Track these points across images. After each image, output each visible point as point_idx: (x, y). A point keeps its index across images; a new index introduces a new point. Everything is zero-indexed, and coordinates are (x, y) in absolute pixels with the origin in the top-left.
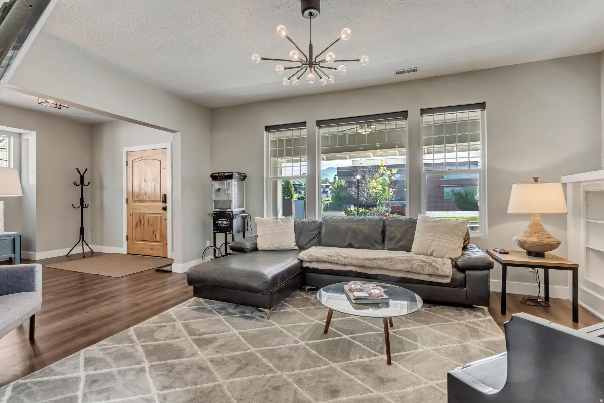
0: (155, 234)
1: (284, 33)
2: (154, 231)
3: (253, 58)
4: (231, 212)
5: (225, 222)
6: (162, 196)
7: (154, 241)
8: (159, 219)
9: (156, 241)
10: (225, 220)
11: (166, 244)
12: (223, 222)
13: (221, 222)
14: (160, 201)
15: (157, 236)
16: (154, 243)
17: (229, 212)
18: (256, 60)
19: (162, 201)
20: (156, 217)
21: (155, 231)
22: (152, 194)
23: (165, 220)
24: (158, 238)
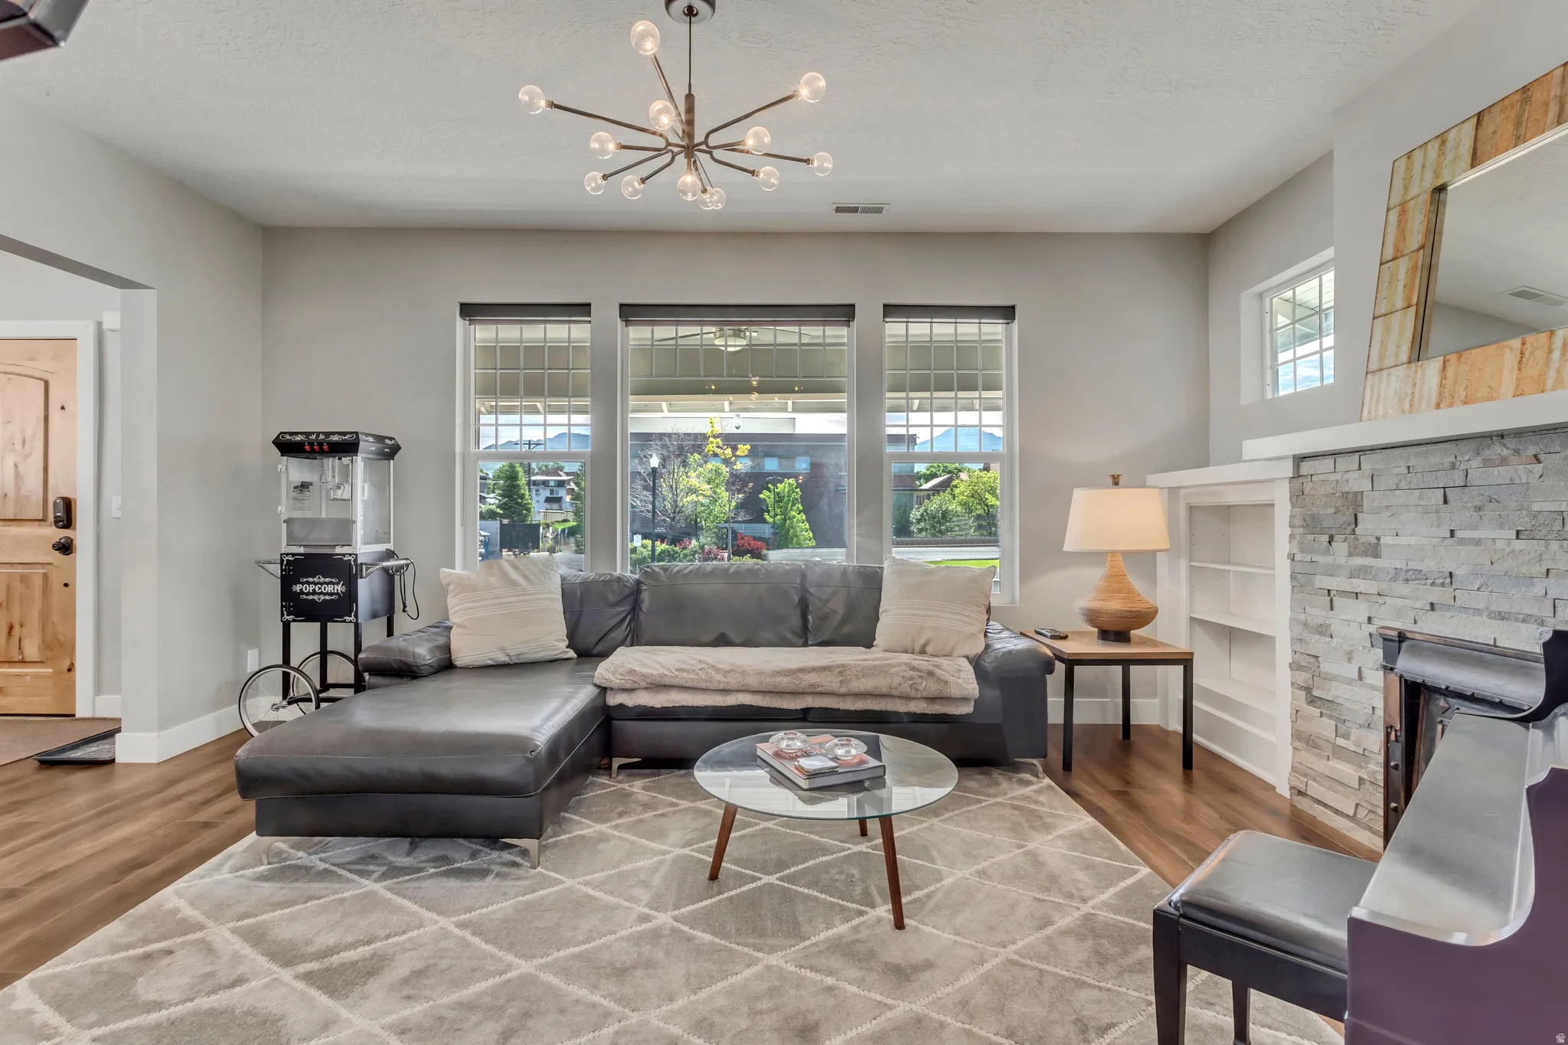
0: (15, 639)
1: (650, 47)
2: (11, 628)
3: (523, 97)
4: (350, 555)
5: (330, 588)
6: (55, 504)
7: (11, 663)
8: (37, 583)
9: (23, 662)
10: (327, 580)
11: (69, 670)
12: (320, 588)
13: (311, 588)
14: (43, 520)
15: (25, 642)
16: (9, 668)
17: (344, 555)
18: (531, 106)
19: (51, 518)
20: (24, 579)
21: (17, 628)
22: (6, 495)
23: (66, 585)
24: (32, 650)
